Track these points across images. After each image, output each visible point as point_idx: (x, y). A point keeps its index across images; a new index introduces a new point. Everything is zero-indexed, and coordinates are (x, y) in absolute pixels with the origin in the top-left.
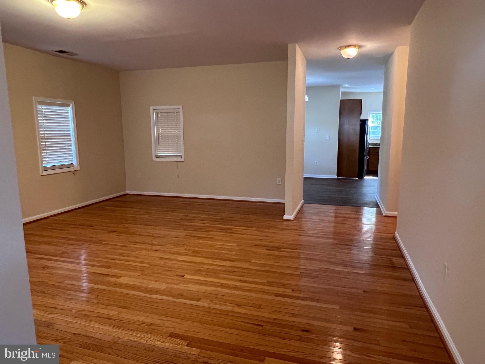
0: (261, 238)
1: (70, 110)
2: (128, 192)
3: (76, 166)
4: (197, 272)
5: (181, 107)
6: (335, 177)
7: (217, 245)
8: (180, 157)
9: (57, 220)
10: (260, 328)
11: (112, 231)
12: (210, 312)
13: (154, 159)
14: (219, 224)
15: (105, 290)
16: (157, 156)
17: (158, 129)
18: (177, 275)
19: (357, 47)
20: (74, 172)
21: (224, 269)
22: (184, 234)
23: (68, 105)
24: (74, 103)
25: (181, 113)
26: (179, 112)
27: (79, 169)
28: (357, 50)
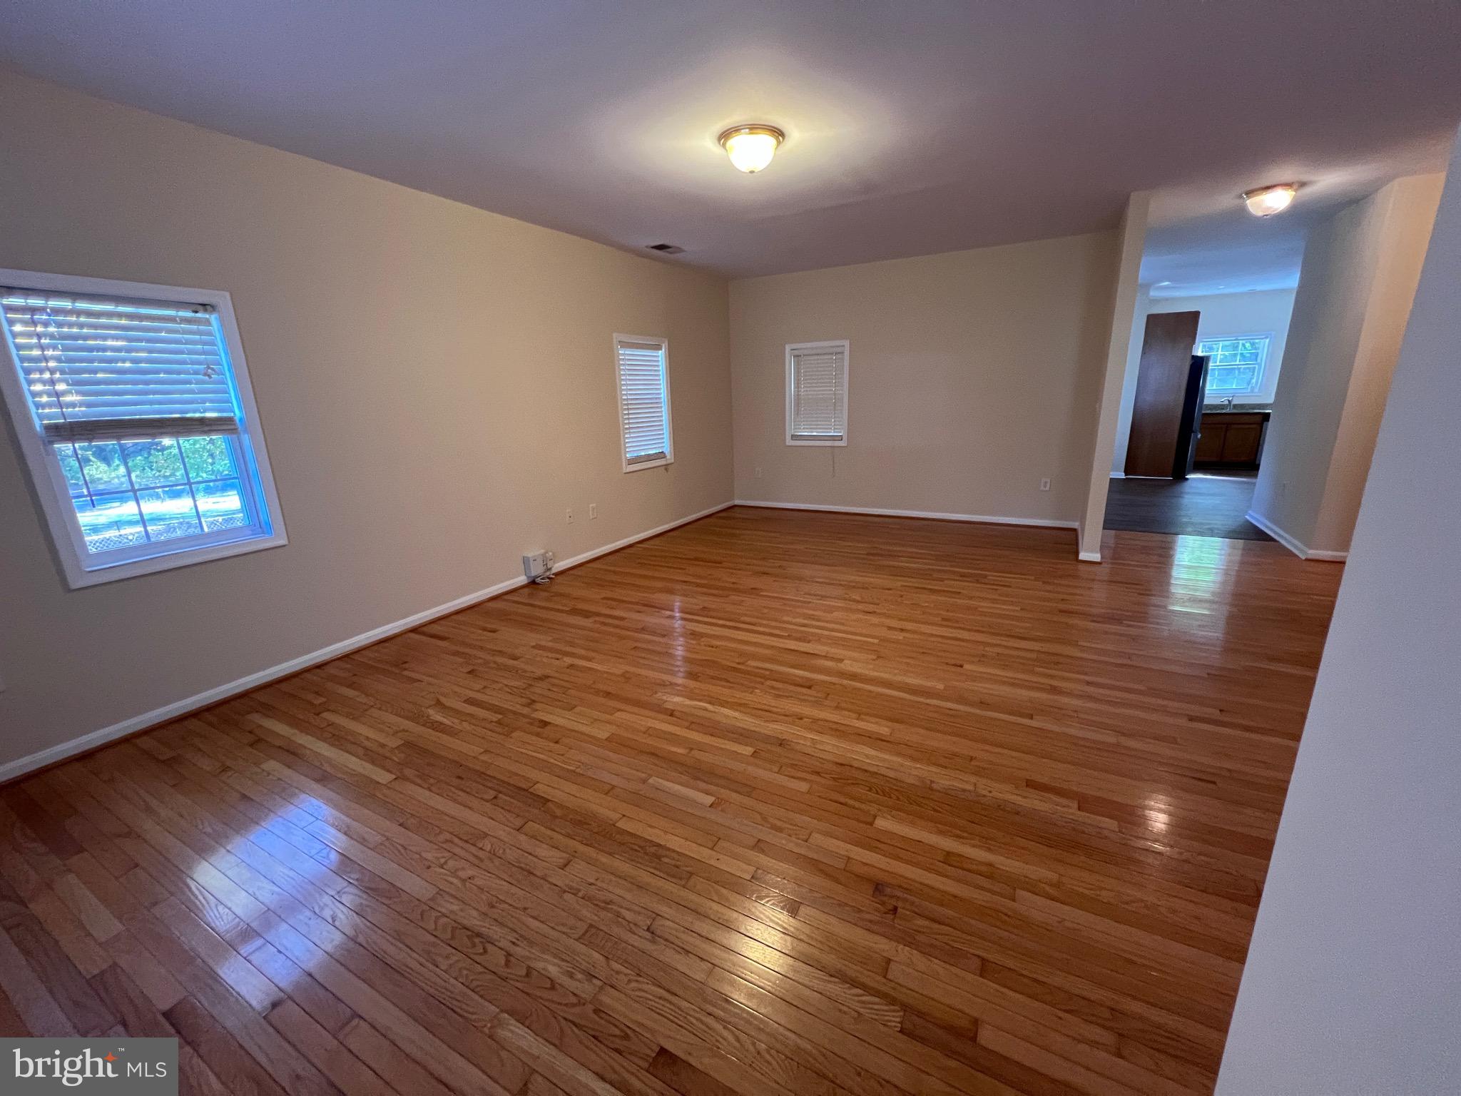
0: (1061, 596)
1: (661, 357)
2: (737, 502)
3: (668, 457)
4: (982, 659)
5: (847, 343)
6: (1122, 475)
7: (982, 607)
8: (840, 438)
9: (645, 549)
10: (1211, 786)
11: (758, 573)
12: (1075, 744)
13: (789, 442)
14: (951, 566)
15: (834, 684)
16: (794, 437)
17: (798, 386)
18: (947, 664)
19: (1295, 187)
20: (666, 467)
21: (1034, 656)
22: (899, 584)
23: (658, 347)
24: (667, 344)
25: (847, 353)
26: (843, 353)
27: (673, 461)
28: (1294, 193)
